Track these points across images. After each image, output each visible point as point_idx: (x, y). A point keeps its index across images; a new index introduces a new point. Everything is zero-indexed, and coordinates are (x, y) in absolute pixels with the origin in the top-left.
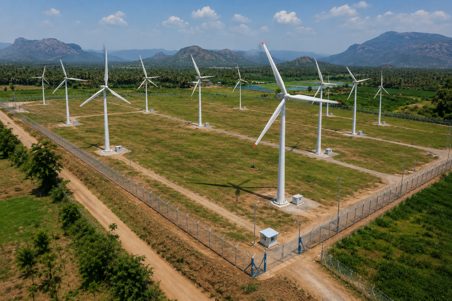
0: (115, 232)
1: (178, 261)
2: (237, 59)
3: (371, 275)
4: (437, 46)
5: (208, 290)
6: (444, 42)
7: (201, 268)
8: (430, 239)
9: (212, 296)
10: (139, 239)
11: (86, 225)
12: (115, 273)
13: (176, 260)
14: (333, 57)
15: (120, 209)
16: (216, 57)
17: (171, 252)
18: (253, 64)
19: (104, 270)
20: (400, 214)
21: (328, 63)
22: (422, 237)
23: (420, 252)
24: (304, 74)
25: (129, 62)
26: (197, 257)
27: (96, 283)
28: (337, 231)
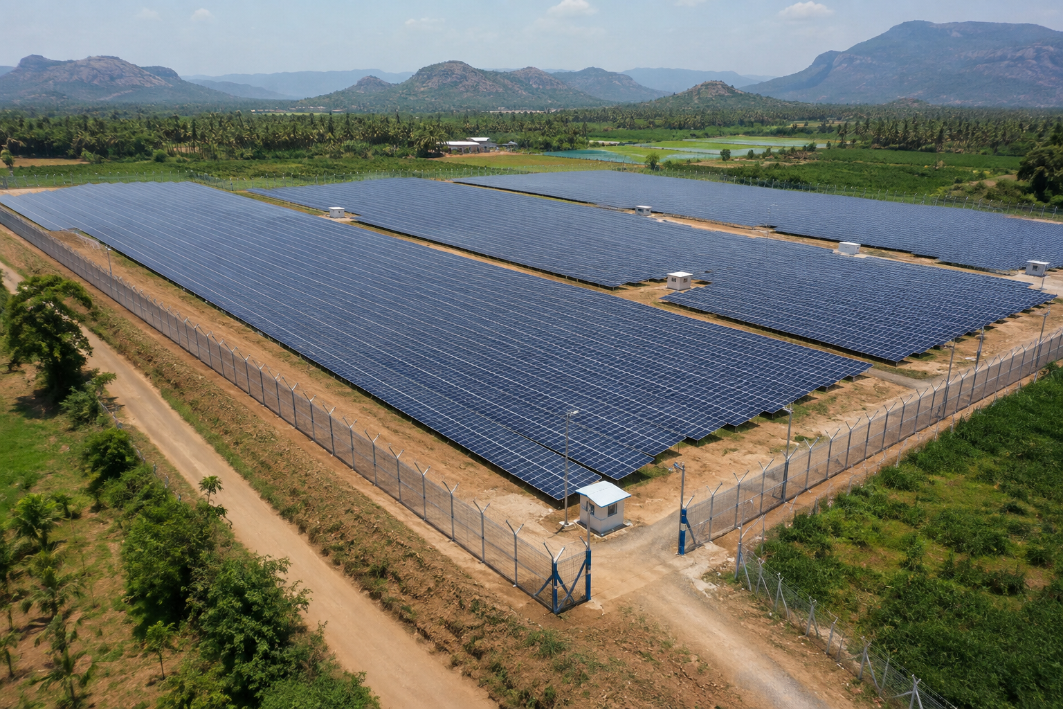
0: (216, 500)
1: (373, 573)
2: (555, 90)
3: (866, 611)
4: (1030, 52)
5: (446, 646)
6: (1046, 45)
7: (429, 590)
8: (1021, 519)
9: (455, 664)
10: (278, 519)
11: (147, 483)
12: (212, 603)
13: (367, 570)
14: (778, 83)
15: (237, 443)
16: (505, 86)
17: (356, 551)
18: (591, 101)
19: (187, 594)
20: (942, 458)
21: (768, 97)
22: (998, 515)
23: (993, 551)
24: (713, 123)
25: (292, 102)
26: (420, 563)
27: (165, 625)
28: (782, 498)
